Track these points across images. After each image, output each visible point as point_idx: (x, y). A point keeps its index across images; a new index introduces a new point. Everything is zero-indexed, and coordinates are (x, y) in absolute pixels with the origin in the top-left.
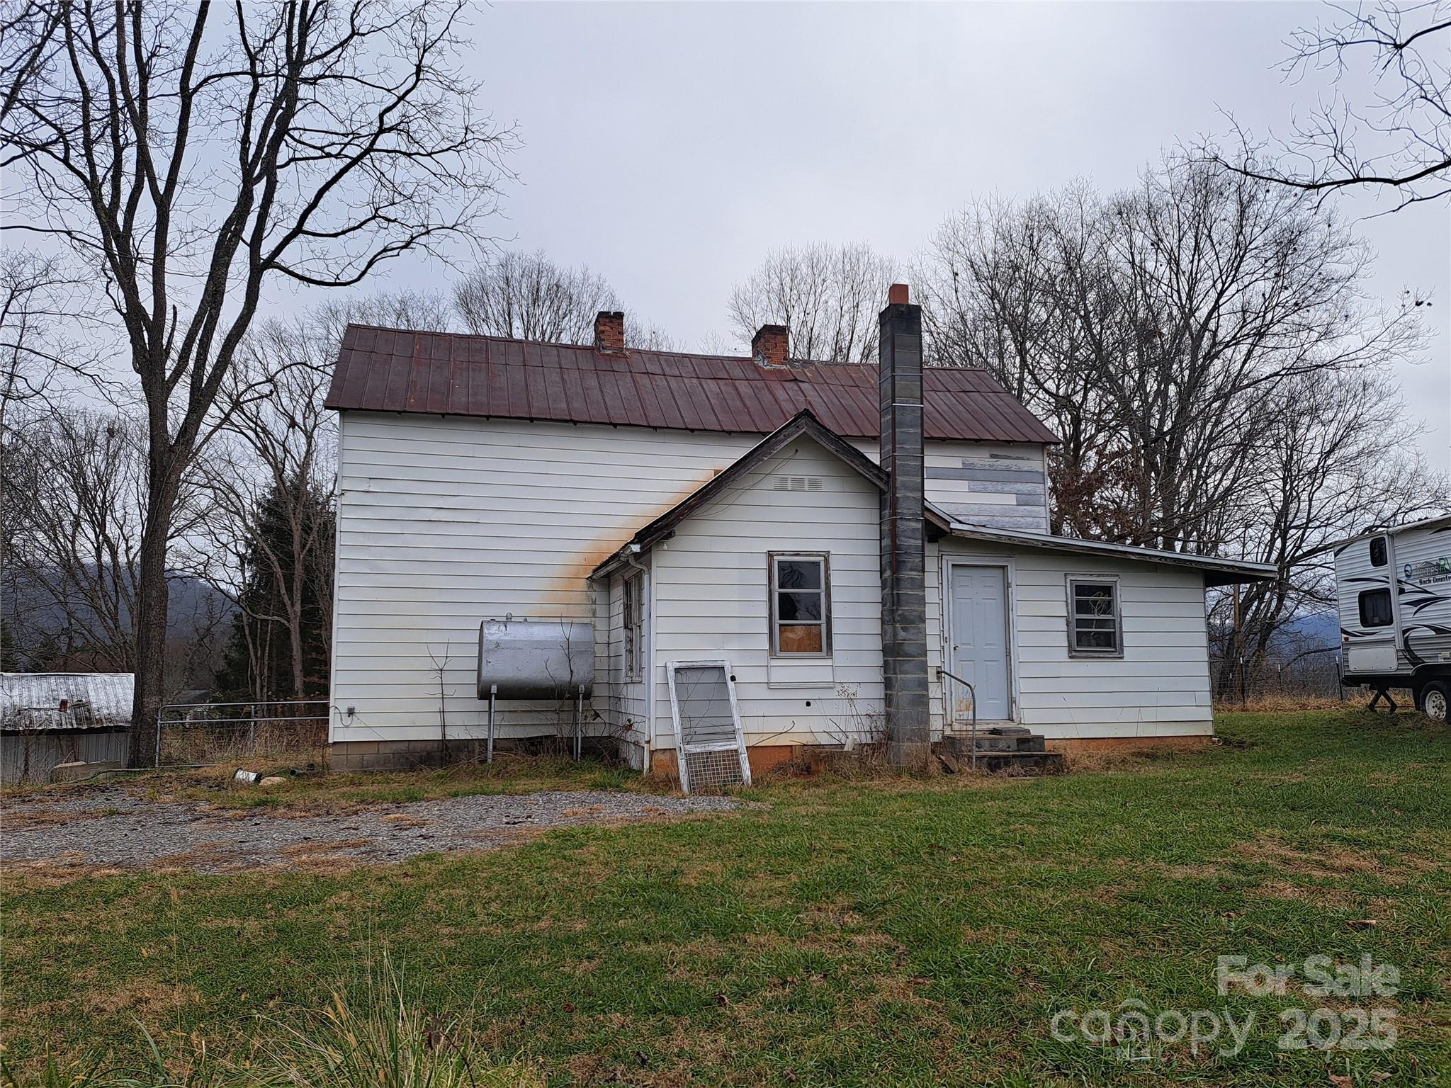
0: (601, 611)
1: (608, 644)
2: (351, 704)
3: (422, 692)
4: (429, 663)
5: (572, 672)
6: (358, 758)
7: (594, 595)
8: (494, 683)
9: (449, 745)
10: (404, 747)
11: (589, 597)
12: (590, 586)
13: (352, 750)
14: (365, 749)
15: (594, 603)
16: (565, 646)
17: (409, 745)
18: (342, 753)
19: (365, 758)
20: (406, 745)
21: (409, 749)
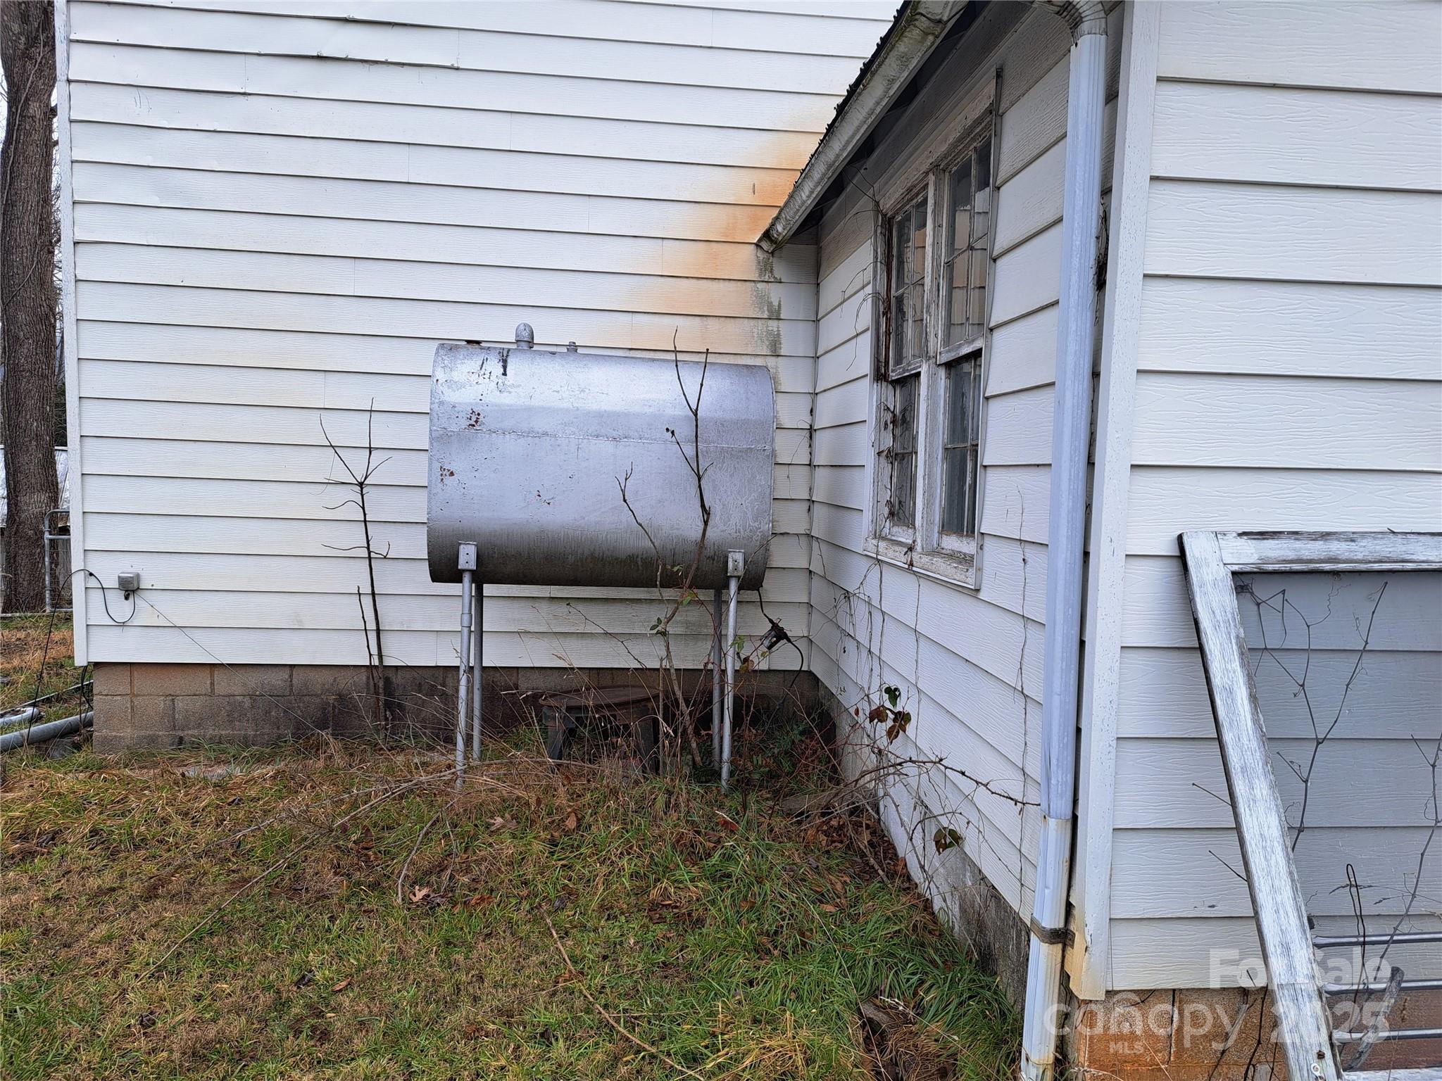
0: (793, 339)
1: (811, 431)
2: (127, 567)
3: (313, 540)
4: (324, 465)
5: (706, 511)
6: (161, 704)
7: (776, 294)
8: (468, 537)
9: (397, 679)
10: (278, 679)
11: (762, 300)
12: (765, 267)
13: (144, 683)
14: (177, 683)
15: (775, 315)
16: (685, 431)
17: (291, 676)
18: (121, 690)
19: (179, 704)
20: (285, 675)
21: (291, 685)
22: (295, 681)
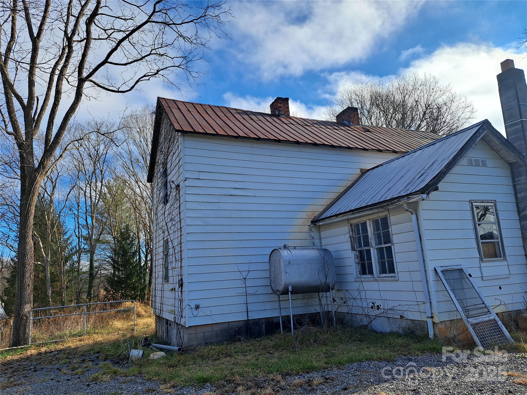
0: (317, 242)
2: (197, 302)
4: (238, 276)
6: (202, 335)
7: (313, 234)
8: (290, 285)
11: (311, 235)
12: (310, 230)
14: (205, 329)
17: (229, 324)
18: (193, 332)
19: (206, 334)
20: (227, 324)
21: (229, 327)
22: (230, 326)
